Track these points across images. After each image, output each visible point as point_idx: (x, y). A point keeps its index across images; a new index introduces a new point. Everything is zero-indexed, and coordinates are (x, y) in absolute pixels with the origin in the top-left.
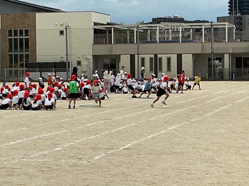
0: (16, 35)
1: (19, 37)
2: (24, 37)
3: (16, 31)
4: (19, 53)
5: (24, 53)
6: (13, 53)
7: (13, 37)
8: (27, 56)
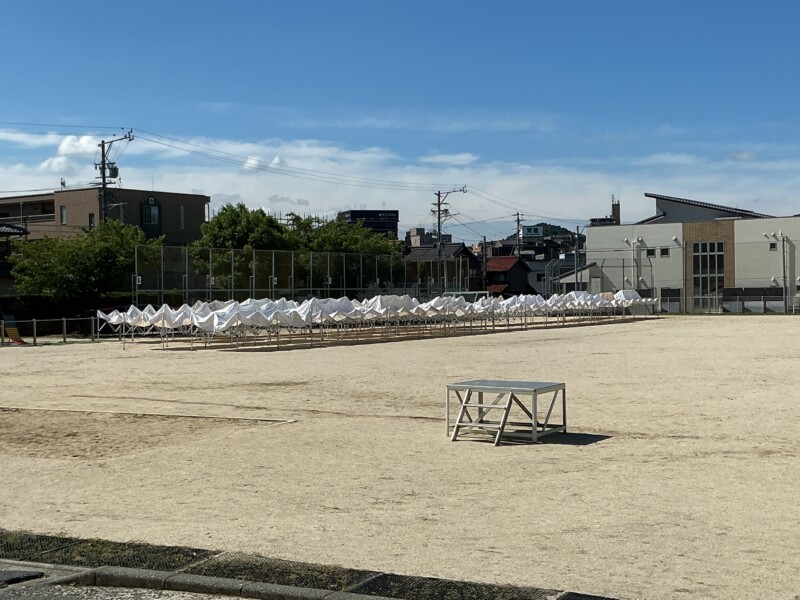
0: (704, 250)
1: (708, 254)
2: (716, 253)
3: (704, 245)
4: (708, 275)
5: (716, 275)
6: (700, 276)
7: (700, 254)
8: (721, 280)
